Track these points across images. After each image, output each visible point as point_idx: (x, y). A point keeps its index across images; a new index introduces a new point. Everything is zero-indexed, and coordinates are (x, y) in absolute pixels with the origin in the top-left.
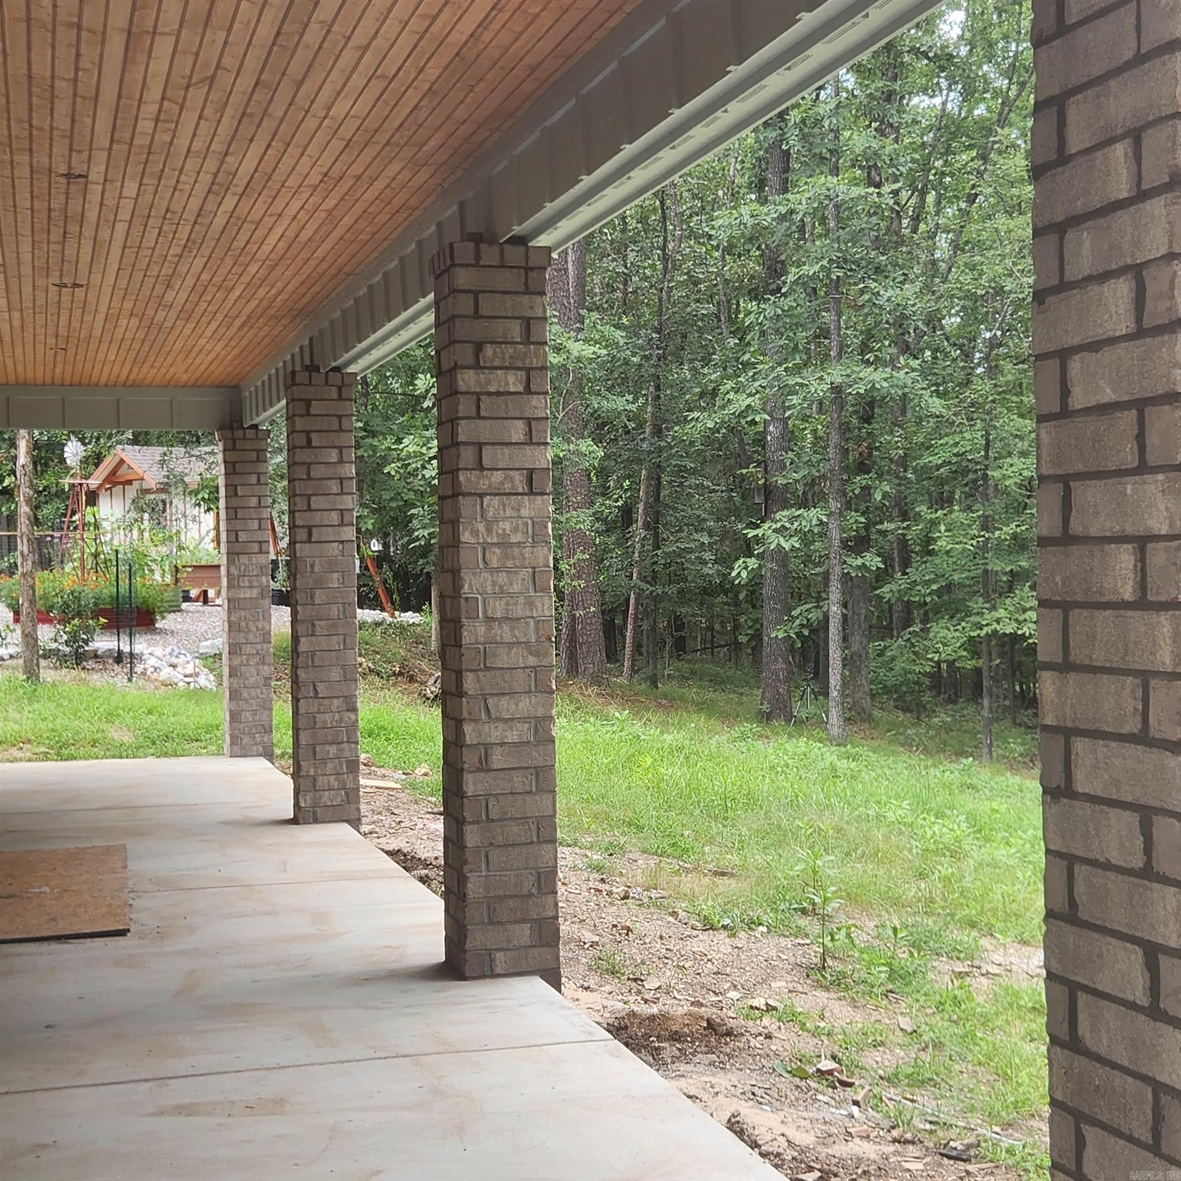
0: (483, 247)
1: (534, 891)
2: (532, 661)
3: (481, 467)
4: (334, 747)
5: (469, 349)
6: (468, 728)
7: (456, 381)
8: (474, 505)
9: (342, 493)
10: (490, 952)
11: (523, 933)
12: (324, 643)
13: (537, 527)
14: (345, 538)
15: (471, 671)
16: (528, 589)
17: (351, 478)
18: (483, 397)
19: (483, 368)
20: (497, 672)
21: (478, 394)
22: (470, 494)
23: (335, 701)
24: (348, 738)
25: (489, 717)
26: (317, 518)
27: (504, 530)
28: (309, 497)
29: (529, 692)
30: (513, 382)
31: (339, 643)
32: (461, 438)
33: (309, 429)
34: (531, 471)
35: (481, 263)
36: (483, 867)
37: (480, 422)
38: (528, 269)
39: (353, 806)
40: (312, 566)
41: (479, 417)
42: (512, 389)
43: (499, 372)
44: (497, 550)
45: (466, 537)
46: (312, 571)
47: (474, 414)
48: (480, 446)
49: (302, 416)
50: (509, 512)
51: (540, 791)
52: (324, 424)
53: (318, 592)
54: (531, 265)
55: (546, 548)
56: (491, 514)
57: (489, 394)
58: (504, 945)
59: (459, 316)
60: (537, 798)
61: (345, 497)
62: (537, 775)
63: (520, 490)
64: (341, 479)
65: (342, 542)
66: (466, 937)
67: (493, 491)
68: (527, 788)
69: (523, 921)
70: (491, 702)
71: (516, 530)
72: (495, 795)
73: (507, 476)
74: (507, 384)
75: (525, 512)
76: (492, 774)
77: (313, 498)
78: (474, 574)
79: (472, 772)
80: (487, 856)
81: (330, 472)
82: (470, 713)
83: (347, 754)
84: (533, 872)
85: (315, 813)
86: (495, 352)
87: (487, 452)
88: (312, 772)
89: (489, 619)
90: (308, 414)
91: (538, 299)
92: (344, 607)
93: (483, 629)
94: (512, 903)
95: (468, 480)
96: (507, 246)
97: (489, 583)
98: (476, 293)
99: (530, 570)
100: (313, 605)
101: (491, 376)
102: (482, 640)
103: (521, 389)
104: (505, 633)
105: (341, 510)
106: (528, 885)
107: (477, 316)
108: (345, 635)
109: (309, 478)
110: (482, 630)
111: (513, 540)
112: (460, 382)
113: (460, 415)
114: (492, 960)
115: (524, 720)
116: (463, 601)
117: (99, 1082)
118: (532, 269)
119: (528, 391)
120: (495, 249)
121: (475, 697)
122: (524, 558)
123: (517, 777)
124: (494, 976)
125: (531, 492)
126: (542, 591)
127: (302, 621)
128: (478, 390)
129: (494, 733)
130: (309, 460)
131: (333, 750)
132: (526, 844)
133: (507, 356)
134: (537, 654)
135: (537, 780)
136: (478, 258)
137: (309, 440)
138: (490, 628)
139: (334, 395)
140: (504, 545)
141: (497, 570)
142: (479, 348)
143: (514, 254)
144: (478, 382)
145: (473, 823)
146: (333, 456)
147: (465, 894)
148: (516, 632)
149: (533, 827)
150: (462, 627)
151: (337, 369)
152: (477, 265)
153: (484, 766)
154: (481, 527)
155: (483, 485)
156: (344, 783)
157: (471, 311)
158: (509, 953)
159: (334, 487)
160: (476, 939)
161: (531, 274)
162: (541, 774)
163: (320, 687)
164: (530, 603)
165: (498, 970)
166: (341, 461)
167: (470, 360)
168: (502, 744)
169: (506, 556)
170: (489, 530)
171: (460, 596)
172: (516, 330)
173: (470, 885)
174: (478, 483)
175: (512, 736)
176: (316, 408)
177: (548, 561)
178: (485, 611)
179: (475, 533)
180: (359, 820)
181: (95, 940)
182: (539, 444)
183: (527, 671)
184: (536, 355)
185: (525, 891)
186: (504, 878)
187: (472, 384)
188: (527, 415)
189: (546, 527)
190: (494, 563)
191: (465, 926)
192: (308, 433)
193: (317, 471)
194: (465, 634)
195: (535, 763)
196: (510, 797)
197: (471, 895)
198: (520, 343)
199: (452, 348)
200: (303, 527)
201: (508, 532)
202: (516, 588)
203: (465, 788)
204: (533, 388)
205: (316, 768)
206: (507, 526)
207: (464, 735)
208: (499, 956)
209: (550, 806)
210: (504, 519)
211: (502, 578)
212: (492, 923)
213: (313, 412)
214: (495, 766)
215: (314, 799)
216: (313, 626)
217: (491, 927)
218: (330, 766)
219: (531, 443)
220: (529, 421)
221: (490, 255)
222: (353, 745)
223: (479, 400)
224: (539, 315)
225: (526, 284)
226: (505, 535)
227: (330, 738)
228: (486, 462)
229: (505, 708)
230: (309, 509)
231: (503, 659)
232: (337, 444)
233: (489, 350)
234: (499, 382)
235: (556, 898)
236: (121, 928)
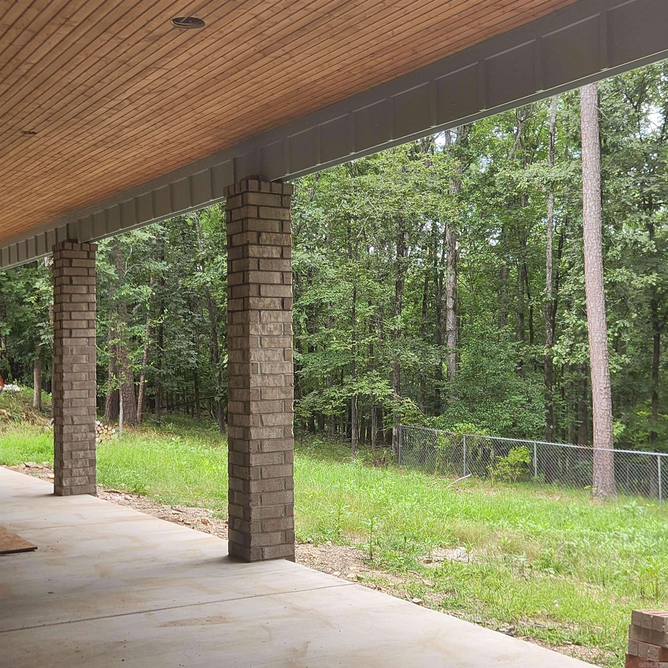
0: (262, 183)
1: (283, 515)
2: (283, 396)
3: (260, 296)
4: (82, 452)
5: (255, 235)
6: (252, 431)
7: (248, 251)
8: (256, 315)
9: (89, 311)
10: (262, 548)
11: (278, 537)
12: (77, 394)
13: (286, 327)
14: (90, 335)
15: (254, 401)
16: (281, 359)
17: (94, 303)
18: (261, 260)
19: (261, 245)
20: (266, 402)
21: (259, 258)
22: (254, 310)
23: (83, 427)
24: (90, 447)
25: (263, 425)
26: (75, 324)
27: (270, 328)
28: (70, 312)
29: (282, 412)
30: (275, 253)
31: (86, 394)
32: (251, 280)
33: (71, 274)
34: (283, 299)
35: (261, 191)
36: (259, 503)
37: (259, 273)
38: (282, 195)
39: (92, 485)
40: (72, 351)
41: (259, 270)
42: (275, 256)
43: (269, 247)
44: (267, 339)
45: (252, 332)
46: (72, 354)
47: (257, 268)
48: (259, 285)
49: (67, 267)
50: (273, 319)
51: (286, 463)
52: (79, 272)
53: (75, 365)
54: (284, 193)
55: (290, 338)
56: (265, 320)
57: (264, 258)
58: (269, 544)
59: (250, 218)
60: (285, 467)
61: (90, 313)
62: (285, 455)
63: (278, 308)
64: (88, 303)
65: (88, 338)
66: (250, 540)
67: (266, 308)
68: (280, 462)
69: (278, 531)
70: (263, 417)
71: (276, 328)
72: (265, 466)
73: (272, 301)
74: (272, 253)
75: (280, 320)
76: (264, 455)
77: (73, 313)
78: (256, 351)
79: (254, 454)
80: (261, 498)
81: (82, 299)
82: (254, 423)
83: (90, 456)
84: (283, 505)
85: (71, 489)
86: (267, 237)
87: (263, 288)
88: (70, 467)
89: (263, 375)
90: (71, 266)
91: (287, 211)
92: (89, 375)
93: (260, 379)
94: (273, 522)
95: (254, 302)
96: (273, 183)
97: (263, 355)
98: (258, 207)
99: (282, 349)
100: (73, 372)
101: (265, 249)
102: (259, 385)
103: (279, 256)
104: (270, 381)
105: (88, 320)
106: (281, 512)
107: (259, 218)
108: (89, 390)
109: (71, 302)
110: (259, 380)
111: (275, 333)
112: (250, 252)
113: (250, 269)
114: (263, 552)
115: (279, 426)
116: (250, 365)
117: (113, 615)
118: (285, 195)
119: (282, 257)
120: (268, 184)
121: (256, 415)
122: (280, 343)
123: (276, 456)
124: (264, 560)
125: (283, 310)
126: (288, 360)
127: (66, 382)
128: (259, 256)
129: (265, 433)
130: (71, 292)
131: (82, 454)
132: (279, 491)
133: (272, 239)
134: (285, 393)
135: (285, 458)
136: (260, 189)
137: (71, 281)
138: (263, 379)
139: (85, 256)
140: (270, 336)
141: (267, 349)
142: (259, 235)
143: (277, 188)
144: (259, 252)
145: (255, 480)
146: (84, 290)
147: (250, 518)
148: (276, 381)
149: (283, 482)
150: (250, 378)
151: (88, 243)
152: (259, 192)
153: (260, 451)
154: (260, 327)
155: (260, 306)
156: (88, 472)
157: (256, 216)
158: (271, 548)
159: (84, 307)
160: (256, 541)
161: (284, 199)
162: (287, 455)
163: (75, 418)
164: (282, 367)
165: (266, 557)
166: (88, 293)
167: (255, 241)
168: (269, 439)
169: (271, 342)
170: (263, 328)
171: (249, 363)
172: (277, 226)
173: (253, 513)
174: (258, 304)
175: (273, 435)
176: (75, 263)
177: (291, 345)
178: (261, 370)
179: (257, 330)
180: (96, 493)
181: (21, 553)
182: (287, 285)
183: (281, 401)
184: (286, 240)
185: (279, 515)
186: (268, 509)
187: (256, 253)
188: (281, 270)
189: (290, 327)
190: (266, 345)
191: (250, 534)
192: (71, 277)
193: (75, 298)
194: (252, 382)
195: (284, 449)
196: (272, 466)
197: (253, 518)
198: (279, 233)
199: (245, 234)
200: (67, 329)
201: (272, 329)
202: (276, 358)
203: (251, 462)
204: (285, 256)
205: (72, 464)
206: (272, 326)
207: (251, 435)
208: (266, 549)
209: (291, 471)
210: (271, 323)
211: (269, 353)
212: (263, 532)
213: (73, 265)
214: (265, 451)
215: (71, 482)
216: (72, 384)
217: (263, 535)
218: (80, 463)
219: (283, 284)
220: (282, 273)
221: (265, 187)
222: (93, 451)
223: (259, 261)
224: (288, 219)
225: (281, 203)
226: (271, 331)
227: (80, 447)
228: (263, 293)
229: (270, 420)
230: (71, 319)
231: (269, 395)
232: (86, 283)
233: (264, 236)
234: (269, 252)
235: (293, 518)
236: (32, 547)
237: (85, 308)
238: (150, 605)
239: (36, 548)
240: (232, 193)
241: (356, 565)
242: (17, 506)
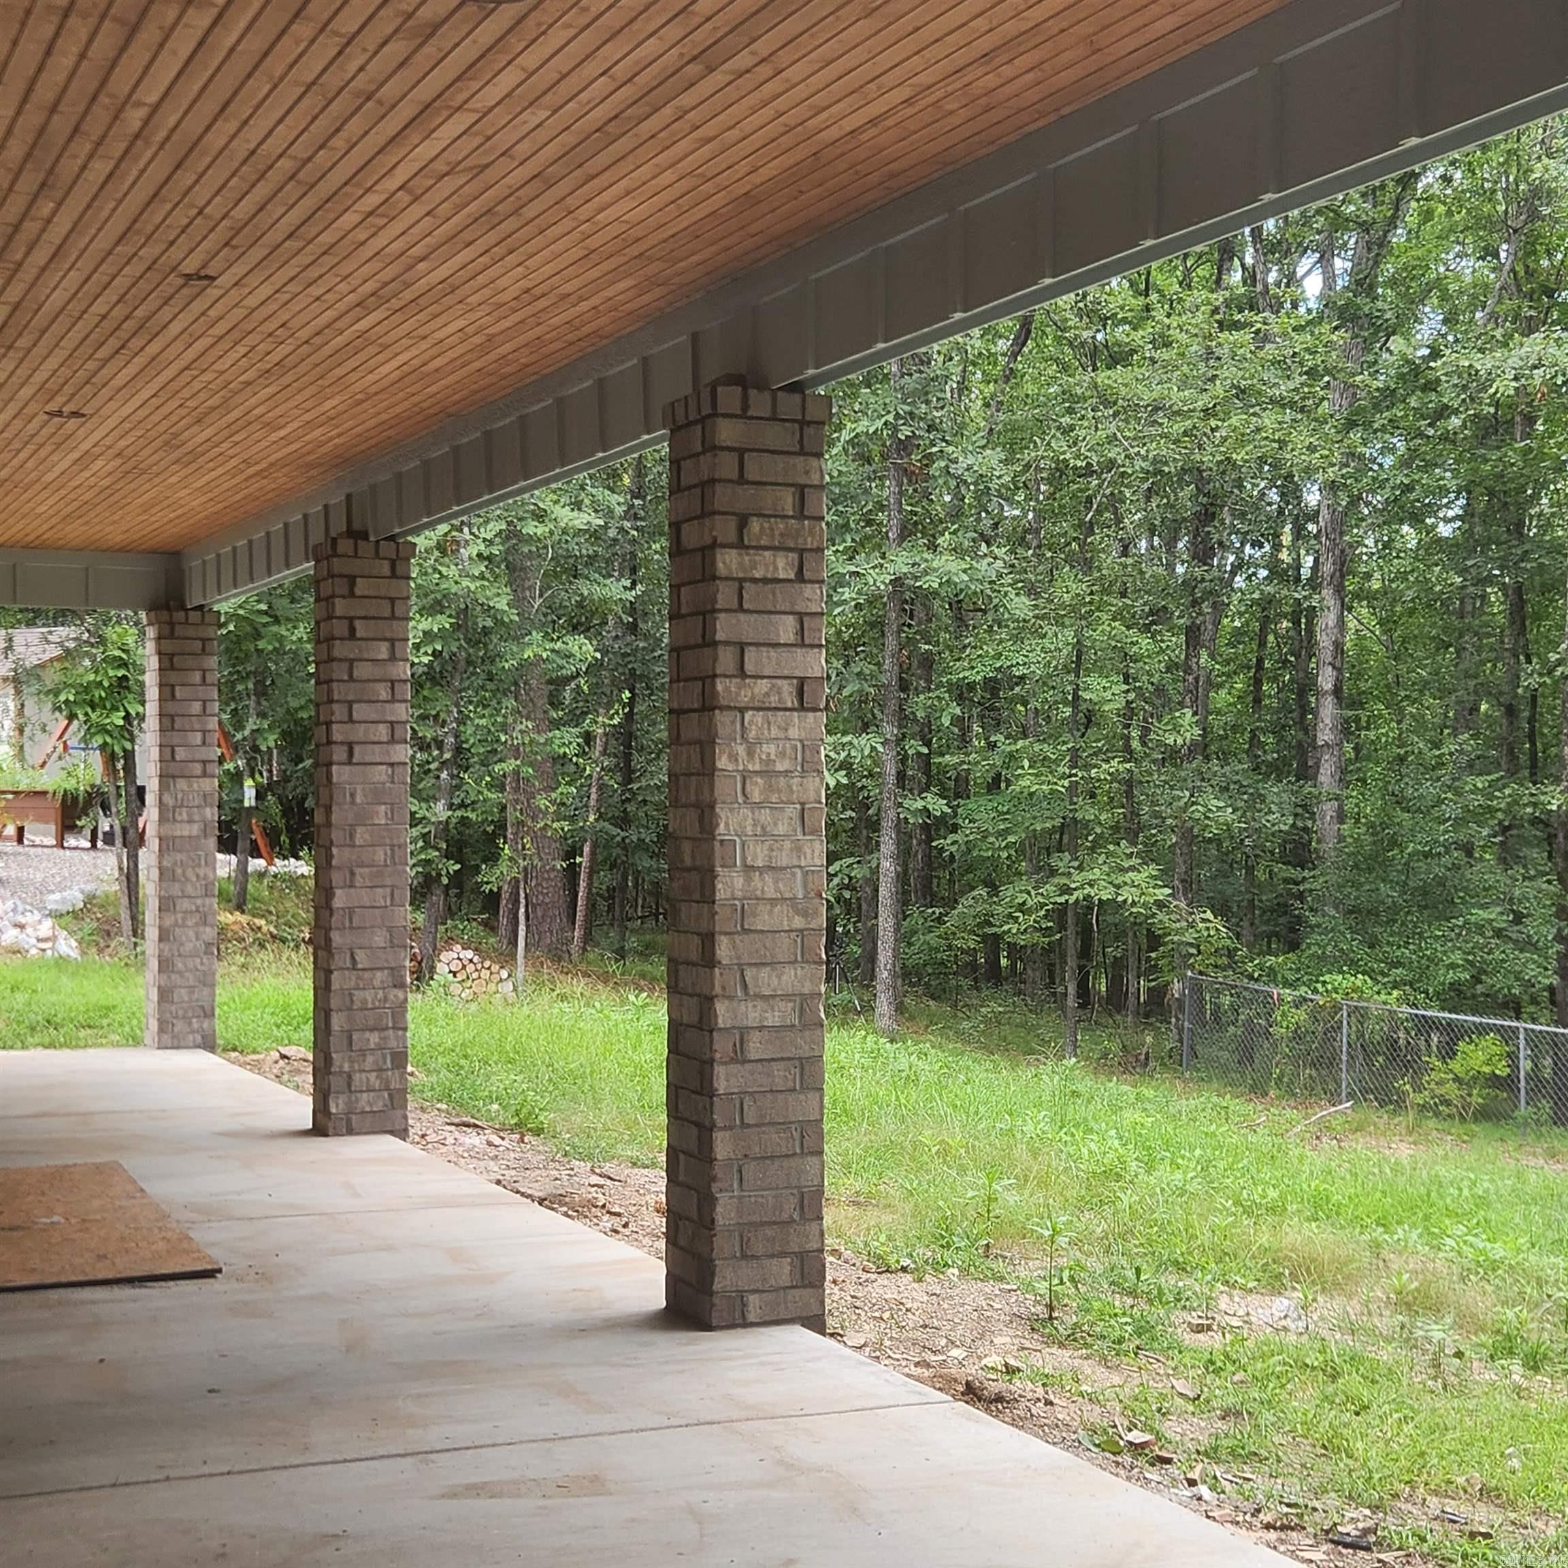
0: (753, 393)
1: (796, 1216)
2: (798, 922)
3: (742, 673)
4: (376, 1034)
5: (732, 522)
6: (721, 1007)
7: (713, 563)
8: (733, 722)
9: (393, 700)
10: (741, 1294)
11: (782, 1270)
12: (365, 897)
13: (807, 752)
14: (395, 759)
15: (726, 934)
16: (795, 831)
17: (405, 681)
18: (746, 585)
19: (748, 547)
20: (756, 936)
21: (741, 581)
22: (729, 708)
23: (379, 974)
24: (394, 1022)
25: (747, 994)
26: (359, 732)
27: (769, 754)
28: (350, 704)
29: (796, 961)
30: (783, 567)
31: (384, 898)
32: (720, 636)
33: (352, 614)
34: (802, 681)
35: (750, 413)
36: (735, 1186)
37: (742, 617)
38: (803, 423)
39: (399, 1112)
40: (352, 795)
41: (741, 609)
42: (781, 576)
43: (767, 553)
44: (759, 780)
45: (722, 762)
46: (353, 802)
47: (735, 605)
48: (742, 647)
49: (344, 597)
50: (774, 732)
51: (805, 1088)
52: (372, 608)
53: (359, 830)
54: (808, 418)
55: (817, 779)
56: (754, 732)
57: (755, 581)
58: (759, 1286)
59: (720, 481)
60: (802, 1097)
61: (397, 705)
62: (802, 1068)
63: (789, 705)
64: (392, 682)
65: (392, 765)
66: (713, 1274)
67: (757, 704)
68: (790, 1084)
69: (783, 1254)
70: (749, 974)
71: (782, 754)
72: (751, 1093)
73: (773, 686)
74: (776, 569)
75: (794, 733)
76: (748, 1066)
77: (355, 706)
78: (731, 810)
79: (725, 1063)
80: (740, 1172)
81: (377, 672)
82: (724, 988)
83: (393, 1043)
84: (795, 1191)
85: (349, 1121)
86: (762, 528)
87: (750, 655)
88: (346, 1067)
89: (748, 869)
90: (352, 594)
91: (814, 462)
92: (392, 850)
93: (741, 880)
94: (769, 1232)
95: (727, 689)
96: (779, 394)
97: (750, 821)
98: (741, 452)
99: (798, 806)
100: (354, 846)
101: (757, 558)
102: (739, 894)
103: (792, 576)
104: (767, 886)
105: (392, 723)
106: (790, 1208)
107: (741, 480)
108: (393, 887)
109: (351, 678)
110: (739, 882)
111: (780, 767)
112: (720, 565)
113: (718, 606)
114: (744, 1305)
115: (787, 997)
116: (717, 844)
117: (339, 1458)
118: (809, 423)
119: (800, 577)
120: (767, 395)
121: (729, 966)
122: (792, 791)
123: (778, 1070)
124: (746, 1325)
125: (802, 708)
126: (811, 833)
127: (339, 868)
128: (741, 575)
129: (752, 1014)
130: (352, 656)
131: (374, 1038)
132: (787, 1156)
133: (777, 533)
134: (805, 914)
135: (802, 1075)
136: (745, 407)
137: (352, 630)
138: (748, 880)
139: (386, 569)
140: (768, 773)
141: (759, 805)
142: (743, 522)
143: (789, 405)
144: (741, 564)
145: (724, 1128)
146: (383, 651)
147: (713, 1221)
148: (781, 885)
149: (796, 1135)
150: (716, 877)
151: (392, 538)
152: (744, 415)
153: (739, 1057)
154: (741, 750)
155: (744, 698)
156: (388, 1082)
157: (735, 475)
158: (764, 1295)
159: (383, 692)
160: (727, 1278)
161: (807, 430)
162: (807, 1068)
163: (360, 956)
164: (798, 849)
165: (751, 1318)
166: (393, 658)
167: (732, 537)
168: (761, 1028)
169: (770, 788)
170: (750, 754)
171: (714, 839)
172: (788, 501)
173: (719, 1209)
174: (738, 694)
175: (773, 1019)
176: (361, 587)
177: (820, 797)
178: (744, 858)
179: (734, 758)
180: (406, 1130)
181: (179, 1282)
182: (812, 646)
183: (793, 935)
184: (811, 533)
185: (785, 1216)
186: (760, 1200)
187: (734, 567)
188: (798, 608)
189: (818, 752)
190: (756, 796)
191: (712, 1260)
192: (351, 620)
193: (361, 671)
194: (719, 886)
195: (800, 1053)
196: (769, 1095)
197: (720, 1221)
198: (792, 517)
199: (707, 521)
200: (342, 743)
201: (773, 757)
202: (782, 829)
203: (716, 1085)
204: (807, 575)
205: (352, 1062)
206: (772, 749)
207: (716, 1016)
208: (753, 1299)
209: (817, 1109)
210: (769, 740)
211: (765, 816)
212: (744, 1256)
213: (358, 592)
214: (752, 1056)
215: (349, 1103)
216: (352, 874)
217: (743, 1263)
218: (370, 1059)
219: (803, 645)
220: (801, 616)
221: (760, 404)
222: (400, 1033)
223: (741, 589)
224: (816, 482)
225: (801, 442)
226: (769, 761)
227: (371, 1023)
228: (749, 667)
229: (764, 980)
230: (351, 720)
231: (763, 919)
232: (388, 635)
233: (755, 525)
234: (766, 565)
235: (821, 1225)
236: (209, 1267)
237: (384, 694)
238: (434, 1436)
239: (220, 1271)
240: (681, 420)
241: (1011, 1332)
242: (219, 1157)
